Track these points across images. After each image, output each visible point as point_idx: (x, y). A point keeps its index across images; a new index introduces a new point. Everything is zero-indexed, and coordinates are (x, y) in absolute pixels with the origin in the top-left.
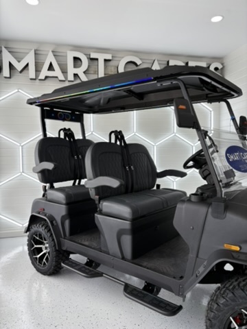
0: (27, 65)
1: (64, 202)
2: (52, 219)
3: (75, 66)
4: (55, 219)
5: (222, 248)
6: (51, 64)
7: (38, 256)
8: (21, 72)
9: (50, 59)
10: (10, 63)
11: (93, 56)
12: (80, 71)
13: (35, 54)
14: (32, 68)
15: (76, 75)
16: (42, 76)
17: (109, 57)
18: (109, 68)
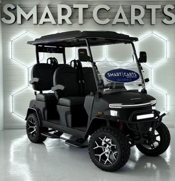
0: (32, 15)
1: (44, 100)
2: (38, 110)
3: (63, 14)
4: (40, 110)
5: (98, 114)
6: (47, 14)
7: (31, 133)
8: (28, 20)
9: (47, 10)
10: (22, 15)
11: (75, 6)
12: (66, 18)
13: (37, 7)
14: (35, 17)
15: (63, 21)
16: (41, 22)
17: (86, 6)
18: (87, 14)
